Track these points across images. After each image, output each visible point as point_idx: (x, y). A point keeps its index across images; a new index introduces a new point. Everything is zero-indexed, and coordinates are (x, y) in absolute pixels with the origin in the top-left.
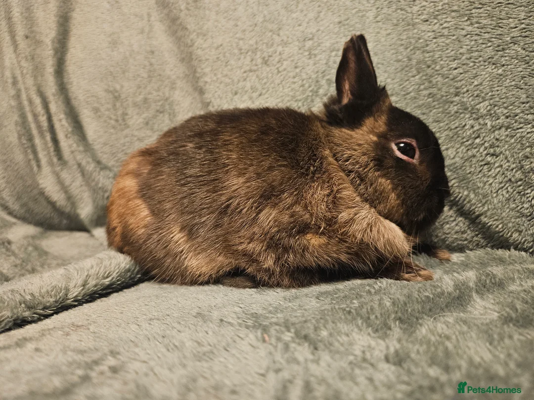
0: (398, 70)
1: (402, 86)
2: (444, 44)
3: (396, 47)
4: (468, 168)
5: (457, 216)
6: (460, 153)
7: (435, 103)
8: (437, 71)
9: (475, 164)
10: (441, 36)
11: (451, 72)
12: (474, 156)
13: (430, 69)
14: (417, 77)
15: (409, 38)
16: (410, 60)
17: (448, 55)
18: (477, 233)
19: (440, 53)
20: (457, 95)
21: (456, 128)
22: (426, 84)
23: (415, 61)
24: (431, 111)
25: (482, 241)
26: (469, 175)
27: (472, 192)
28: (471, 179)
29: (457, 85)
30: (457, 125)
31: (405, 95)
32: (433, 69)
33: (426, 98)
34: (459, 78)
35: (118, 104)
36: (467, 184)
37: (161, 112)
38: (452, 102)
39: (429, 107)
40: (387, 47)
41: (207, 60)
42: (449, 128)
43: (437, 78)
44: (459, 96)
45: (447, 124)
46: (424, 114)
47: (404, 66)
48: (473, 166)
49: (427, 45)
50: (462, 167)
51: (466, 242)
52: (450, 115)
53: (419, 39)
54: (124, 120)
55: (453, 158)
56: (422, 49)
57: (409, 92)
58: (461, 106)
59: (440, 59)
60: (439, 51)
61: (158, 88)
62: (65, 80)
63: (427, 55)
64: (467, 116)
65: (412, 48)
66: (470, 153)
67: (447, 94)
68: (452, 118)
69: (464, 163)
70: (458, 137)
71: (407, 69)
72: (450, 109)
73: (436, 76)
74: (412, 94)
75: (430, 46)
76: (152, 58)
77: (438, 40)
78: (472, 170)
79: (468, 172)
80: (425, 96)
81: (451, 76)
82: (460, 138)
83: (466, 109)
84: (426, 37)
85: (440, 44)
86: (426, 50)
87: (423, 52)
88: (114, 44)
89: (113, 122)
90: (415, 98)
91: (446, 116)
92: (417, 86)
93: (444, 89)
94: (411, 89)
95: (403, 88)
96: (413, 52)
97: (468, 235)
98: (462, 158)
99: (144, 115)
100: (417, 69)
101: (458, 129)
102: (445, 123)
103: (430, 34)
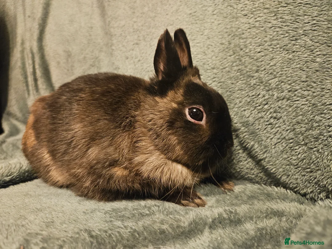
0: (221, 51)
1: (221, 63)
2: (254, 34)
3: (223, 33)
4: (257, 125)
5: (248, 157)
6: (253, 114)
7: (242, 76)
8: (246, 53)
9: (262, 123)
10: (254, 27)
11: (256, 54)
12: (262, 117)
13: (242, 51)
14: (233, 57)
15: (231, 27)
16: (230, 44)
17: (256, 42)
18: (260, 171)
19: (251, 40)
20: (257, 71)
21: (253, 96)
22: (237, 62)
23: (233, 44)
24: (238, 82)
25: (264, 177)
26: (258, 130)
27: (257, 143)
28: (258, 134)
29: (258, 65)
30: (254, 93)
31: (222, 69)
32: (244, 51)
33: (236, 72)
34: (260, 60)
35: (70, 60)
36: (254, 137)
37: (93, 66)
38: (253, 77)
39: (237, 79)
40: (217, 33)
41: (115, 35)
42: (248, 95)
43: (245, 58)
44: (258, 72)
45: (247, 93)
46: (233, 84)
47: (225, 48)
48: (261, 124)
49: (243, 34)
50: (253, 124)
51: (253, 176)
52: (250, 86)
53: (239, 28)
54: (72, 70)
55: (248, 117)
56: (239, 36)
57: (225, 67)
58: (259, 80)
59: (250, 44)
60: (251, 38)
61: (93, 51)
62: (44, 44)
63: (242, 41)
64: (262, 88)
65: (232, 35)
66: (260, 115)
67: (251, 70)
68: (252, 88)
69: (255, 121)
70: (253, 102)
71: (227, 50)
72: (250, 82)
73: (245, 57)
74: (227, 69)
75: (245, 34)
76: (91, 31)
77: (251, 30)
78: (260, 127)
79: (257, 128)
80: (235, 71)
81: (255, 58)
82: (254, 103)
83: (262, 83)
84: (243, 28)
85: (252, 33)
86: (242, 37)
87: (240, 38)
88: (72, 21)
89: (66, 71)
90: (229, 72)
91: (247, 86)
92: (232, 63)
93: (249, 67)
94: (227, 65)
95: (222, 63)
96: (232, 38)
97: (255, 171)
98: (254, 118)
99: (83, 68)
100: (233, 50)
101: (254, 97)
102: (246, 91)
103: (246, 25)
